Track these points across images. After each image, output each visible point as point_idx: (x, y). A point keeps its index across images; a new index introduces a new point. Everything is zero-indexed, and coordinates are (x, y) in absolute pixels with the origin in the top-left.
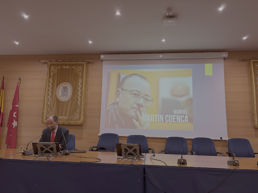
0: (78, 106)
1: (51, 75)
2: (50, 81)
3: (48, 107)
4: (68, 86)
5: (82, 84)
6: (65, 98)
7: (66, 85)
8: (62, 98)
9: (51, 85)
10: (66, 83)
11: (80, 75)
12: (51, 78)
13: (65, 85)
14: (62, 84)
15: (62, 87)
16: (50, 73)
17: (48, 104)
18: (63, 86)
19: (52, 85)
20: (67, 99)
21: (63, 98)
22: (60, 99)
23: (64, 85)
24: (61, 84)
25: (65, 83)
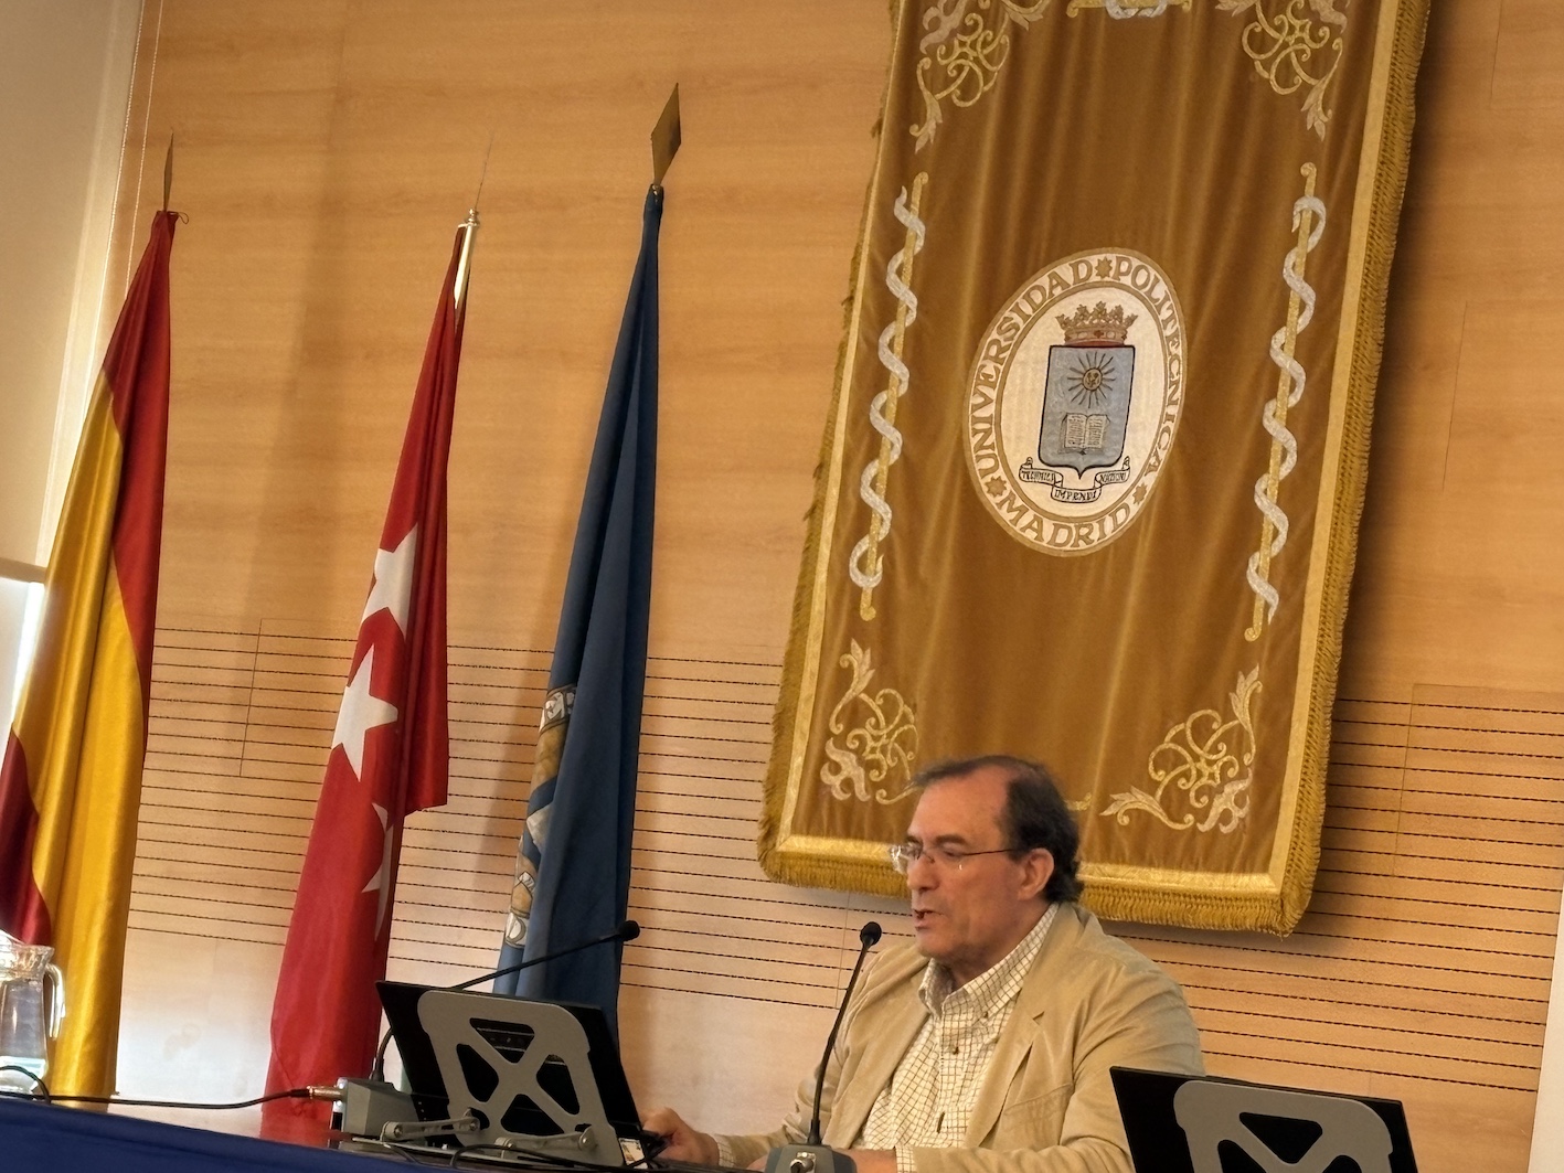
0: (1252, 635)
1: (925, 133)
2: (893, 236)
3: (856, 629)
4: (1131, 306)
5: (1328, 270)
6: (1086, 497)
7: (1113, 299)
8: (1038, 493)
9: (908, 298)
10: (1112, 257)
11: (1319, 120)
12: (922, 179)
13: (1089, 299)
14: (1064, 271)
15: (1048, 332)
16: (908, 108)
17: (857, 591)
18: (1069, 308)
19: (922, 288)
20: (1112, 511)
21: (1061, 494)
22: (1006, 515)
23: (1083, 285)
24: (1044, 281)
25: (1104, 268)
